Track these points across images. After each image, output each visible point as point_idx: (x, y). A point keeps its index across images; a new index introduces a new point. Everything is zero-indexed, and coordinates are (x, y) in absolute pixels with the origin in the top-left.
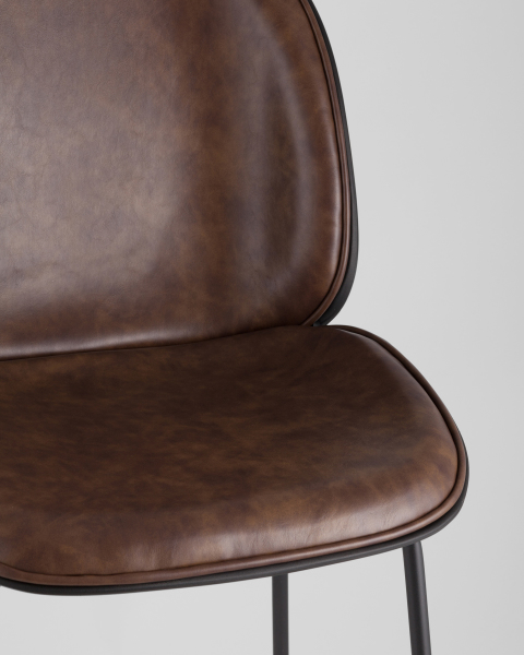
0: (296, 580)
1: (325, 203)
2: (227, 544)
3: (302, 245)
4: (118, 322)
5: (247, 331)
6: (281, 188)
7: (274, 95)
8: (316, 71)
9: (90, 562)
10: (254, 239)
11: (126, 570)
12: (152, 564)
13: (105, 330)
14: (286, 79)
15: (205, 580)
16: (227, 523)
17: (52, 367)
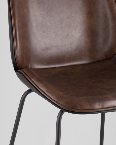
0: (107, 114)
9: (87, 107)
11: (95, 108)
12: (100, 107)
15: (111, 111)
17: (58, 70)
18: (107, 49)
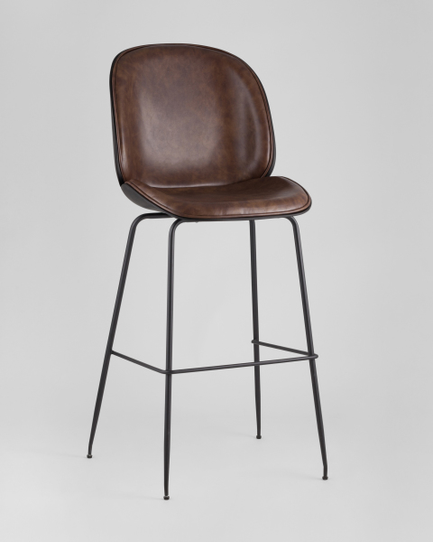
1: (265, 138)
2: (242, 211)
3: (258, 153)
4: (199, 180)
5: (241, 182)
6: (250, 135)
7: (247, 106)
8: (260, 97)
10: (242, 153)
13: (195, 182)
14: (250, 100)
16: (242, 206)
18: (253, 165)
